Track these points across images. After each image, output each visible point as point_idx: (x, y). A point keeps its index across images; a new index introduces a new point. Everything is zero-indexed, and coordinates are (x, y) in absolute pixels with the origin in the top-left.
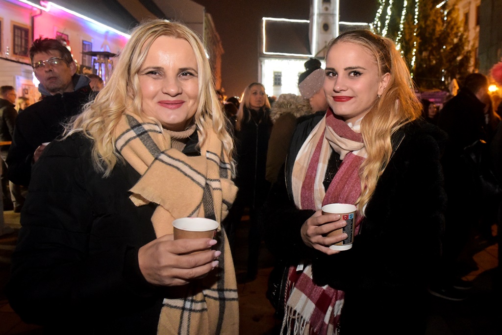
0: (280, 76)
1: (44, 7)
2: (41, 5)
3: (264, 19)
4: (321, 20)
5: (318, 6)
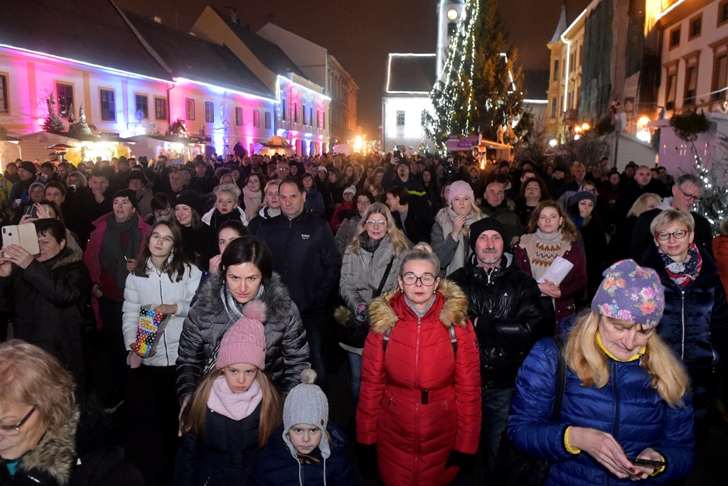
0: (403, 115)
1: (175, 82)
2: (173, 81)
3: (391, 55)
5: (443, 40)
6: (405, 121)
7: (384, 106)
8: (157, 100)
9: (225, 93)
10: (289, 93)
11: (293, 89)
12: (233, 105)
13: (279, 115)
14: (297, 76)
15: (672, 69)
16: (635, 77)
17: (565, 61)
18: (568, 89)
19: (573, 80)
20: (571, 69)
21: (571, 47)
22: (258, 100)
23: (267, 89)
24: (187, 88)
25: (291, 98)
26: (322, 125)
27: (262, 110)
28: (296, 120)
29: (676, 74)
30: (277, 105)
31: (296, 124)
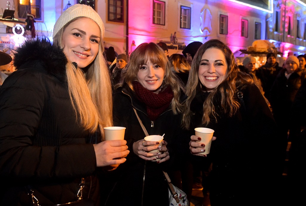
10: (283, 6)
13: (272, 26)
25: (285, 11)
27: (252, 20)
28: (289, 32)
30: (269, 16)
31: (289, 36)
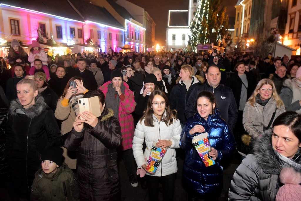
0: (175, 36)
2: (85, 22)
3: (170, 11)
4: (192, 11)
5: (191, 4)
6: (176, 38)
7: (167, 32)
8: (79, 30)
9: (105, 27)
10: (130, 27)
11: (131, 25)
12: (108, 32)
13: (126, 36)
14: (133, 20)
15: (293, 16)
16: (276, 19)
17: (242, 13)
18: (244, 24)
19: (246, 21)
20: (245, 17)
21: (245, 7)
22: (118, 30)
23: (121, 25)
24: (91, 25)
25: (131, 29)
26: (142, 40)
27: (120, 34)
28: (132, 38)
29: (294, 18)
30: (125, 32)
31: (132, 39)
